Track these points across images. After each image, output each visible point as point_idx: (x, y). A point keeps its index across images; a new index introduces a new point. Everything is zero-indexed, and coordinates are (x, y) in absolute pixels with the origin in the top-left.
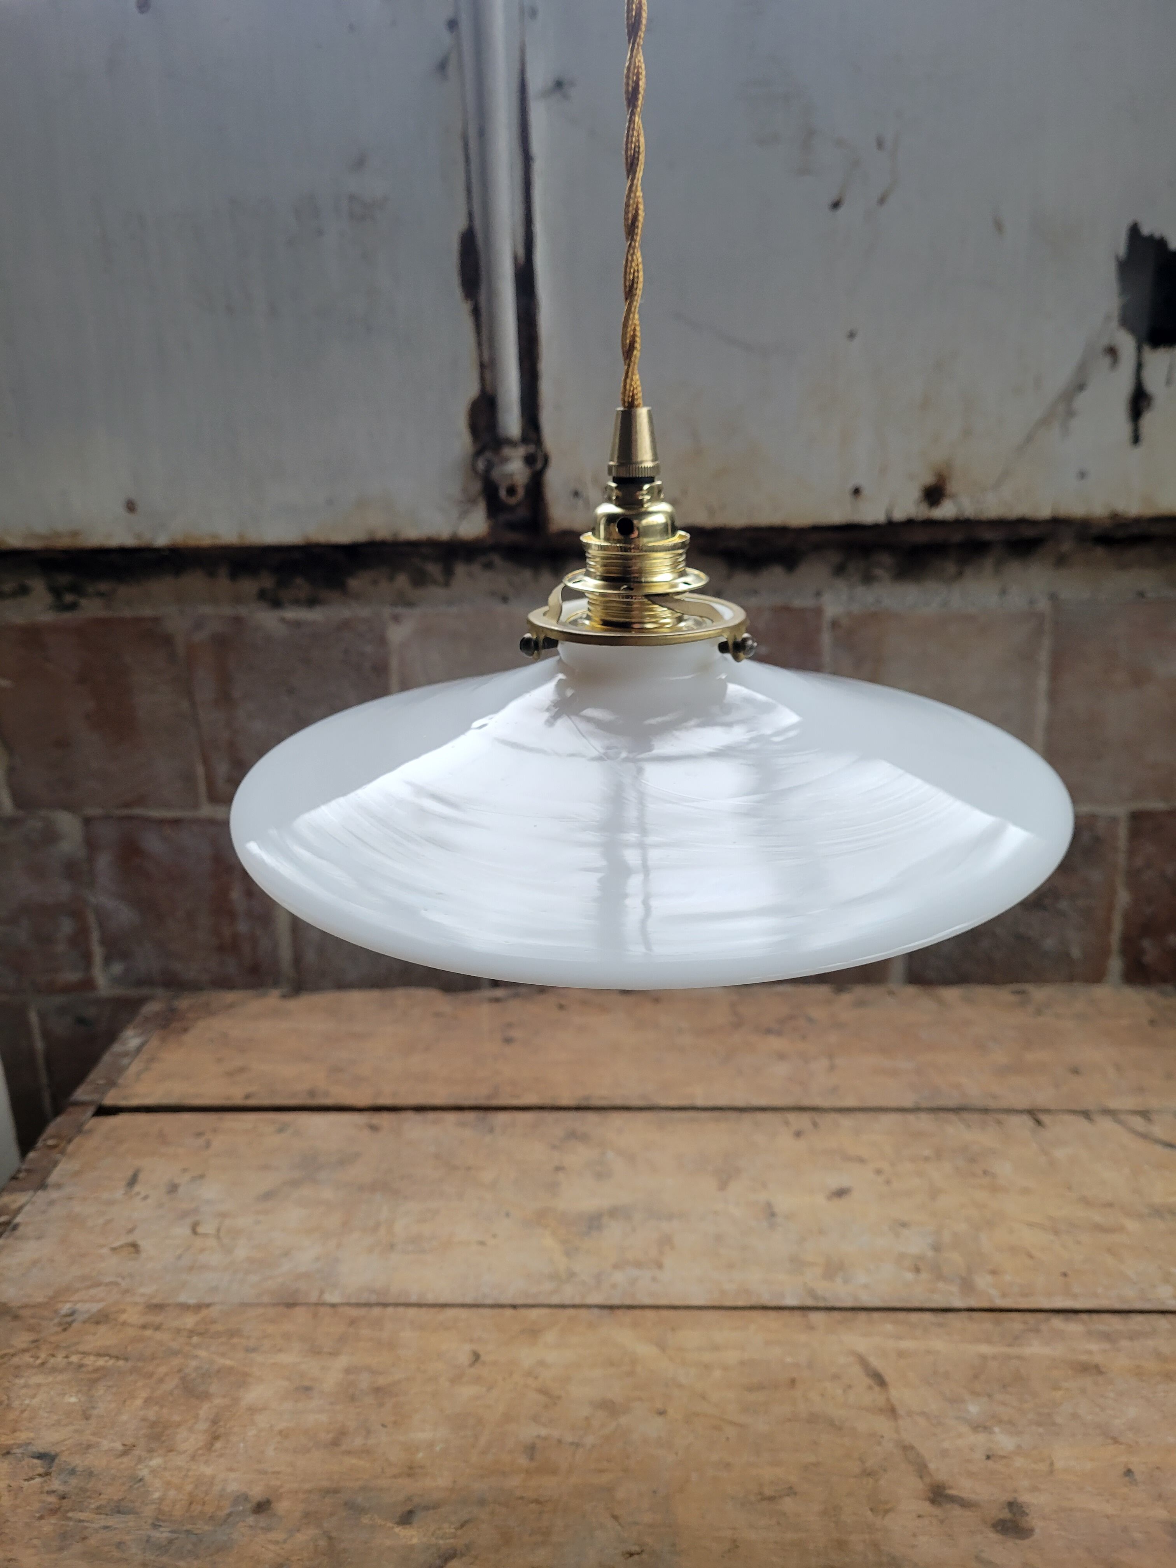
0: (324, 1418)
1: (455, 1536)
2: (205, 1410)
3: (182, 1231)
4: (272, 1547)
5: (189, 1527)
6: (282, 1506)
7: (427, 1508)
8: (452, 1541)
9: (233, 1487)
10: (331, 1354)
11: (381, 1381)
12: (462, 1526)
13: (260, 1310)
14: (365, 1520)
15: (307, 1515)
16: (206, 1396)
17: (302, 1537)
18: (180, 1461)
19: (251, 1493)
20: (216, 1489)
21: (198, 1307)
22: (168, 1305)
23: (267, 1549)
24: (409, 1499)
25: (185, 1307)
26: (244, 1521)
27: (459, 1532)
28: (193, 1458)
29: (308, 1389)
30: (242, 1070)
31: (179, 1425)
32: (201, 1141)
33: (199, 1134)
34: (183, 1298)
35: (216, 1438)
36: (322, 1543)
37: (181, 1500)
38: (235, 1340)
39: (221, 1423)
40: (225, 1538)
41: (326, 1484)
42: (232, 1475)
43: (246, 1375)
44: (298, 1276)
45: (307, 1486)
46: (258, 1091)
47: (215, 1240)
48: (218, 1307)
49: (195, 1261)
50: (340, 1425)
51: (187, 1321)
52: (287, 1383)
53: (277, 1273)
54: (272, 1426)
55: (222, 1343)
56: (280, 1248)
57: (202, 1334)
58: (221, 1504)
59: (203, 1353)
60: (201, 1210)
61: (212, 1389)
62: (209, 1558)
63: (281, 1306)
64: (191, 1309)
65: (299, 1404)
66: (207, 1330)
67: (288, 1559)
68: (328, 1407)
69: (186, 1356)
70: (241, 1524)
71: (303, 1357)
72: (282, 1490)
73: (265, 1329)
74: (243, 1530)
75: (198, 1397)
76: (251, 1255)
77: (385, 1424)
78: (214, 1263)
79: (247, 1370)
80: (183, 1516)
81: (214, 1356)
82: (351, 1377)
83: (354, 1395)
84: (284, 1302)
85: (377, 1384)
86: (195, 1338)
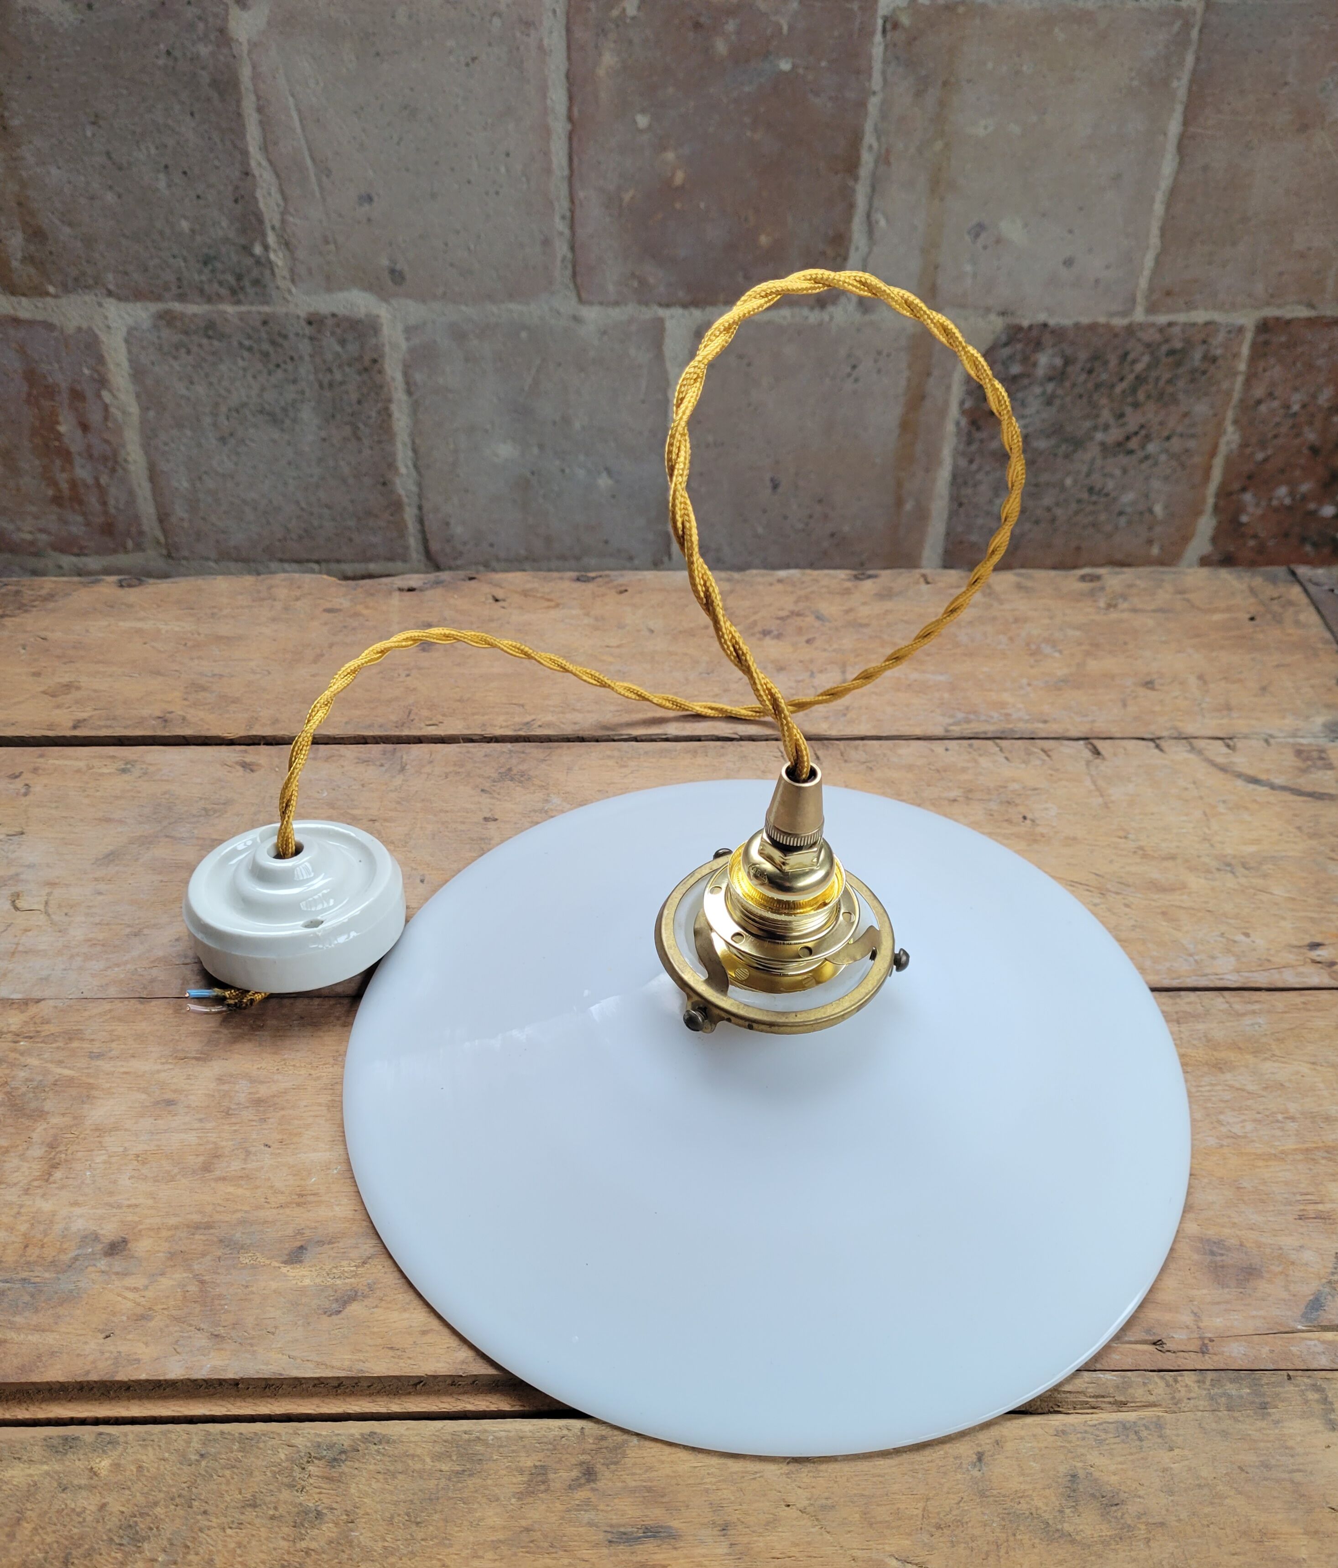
0: (191, 1138)
1: (356, 1275)
2: (40, 1131)
4: (130, 1295)
5: (25, 1275)
6: (142, 1246)
7: (320, 1243)
8: (353, 1280)
9: (79, 1225)
10: (197, 1059)
11: (263, 1091)
12: (364, 1263)
13: (107, 1006)
14: (245, 1260)
15: (172, 1256)
16: (41, 1114)
17: (166, 1283)
18: (10, 1195)
19: (102, 1232)
20: (58, 1228)
21: (26, 1003)
23: (125, 1298)
24: (300, 1232)
25: (7, 1003)
26: (95, 1265)
27: (361, 1270)
28: (26, 1191)
29: (170, 1103)
30: (68, 687)
31: (7, 1150)
32: (19, 784)
33: (15, 777)
35: (55, 1166)
36: (193, 1288)
37: (13, 1242)
38: (75, 1044)
39: (62, 1148)
40: (72, 1287)
41: (196, 1218)
42: (78, 1211)
43: (91, 1087)
44: (153, 962)
45: (173, 1221)
46: (91, 717)
47: (43, 917)
48: (51, 1003)
49: (18, 944)
50: (211, 1146)
51: (11, 1021)
52: (144, 1096)
53: (125, 958)
54: (126, 1149)
55: (58, 1048)
56: (129, 926)
57: (31, 1038)
58: (65, 1246)
59: (34, 1062)
60: (23, 877)
61: (48, 1106)
62: (50, 1312)
63: (133, 1001)
64: (15, 1006)
65: (159, 1122)
66: (38, 1032)
67: (150, 1309)
68: (197, 1125)
69: (12, 1065)
70: (90, 1269)
71: (163, 1064)
72: (140, 1227)
73: (113, 1031)
74: (93, 1276)
75: (29, 1117)
76: (91, 936)
77: (269, 1143)
78: (41, 947)
79: (91, 1081)
80: (17, 1262)
81: (49, 1065)
82: (226, 1087)
83: (229, 1109)
84: (137, 995)
85: (257, 1096)
86: (23, 1043)
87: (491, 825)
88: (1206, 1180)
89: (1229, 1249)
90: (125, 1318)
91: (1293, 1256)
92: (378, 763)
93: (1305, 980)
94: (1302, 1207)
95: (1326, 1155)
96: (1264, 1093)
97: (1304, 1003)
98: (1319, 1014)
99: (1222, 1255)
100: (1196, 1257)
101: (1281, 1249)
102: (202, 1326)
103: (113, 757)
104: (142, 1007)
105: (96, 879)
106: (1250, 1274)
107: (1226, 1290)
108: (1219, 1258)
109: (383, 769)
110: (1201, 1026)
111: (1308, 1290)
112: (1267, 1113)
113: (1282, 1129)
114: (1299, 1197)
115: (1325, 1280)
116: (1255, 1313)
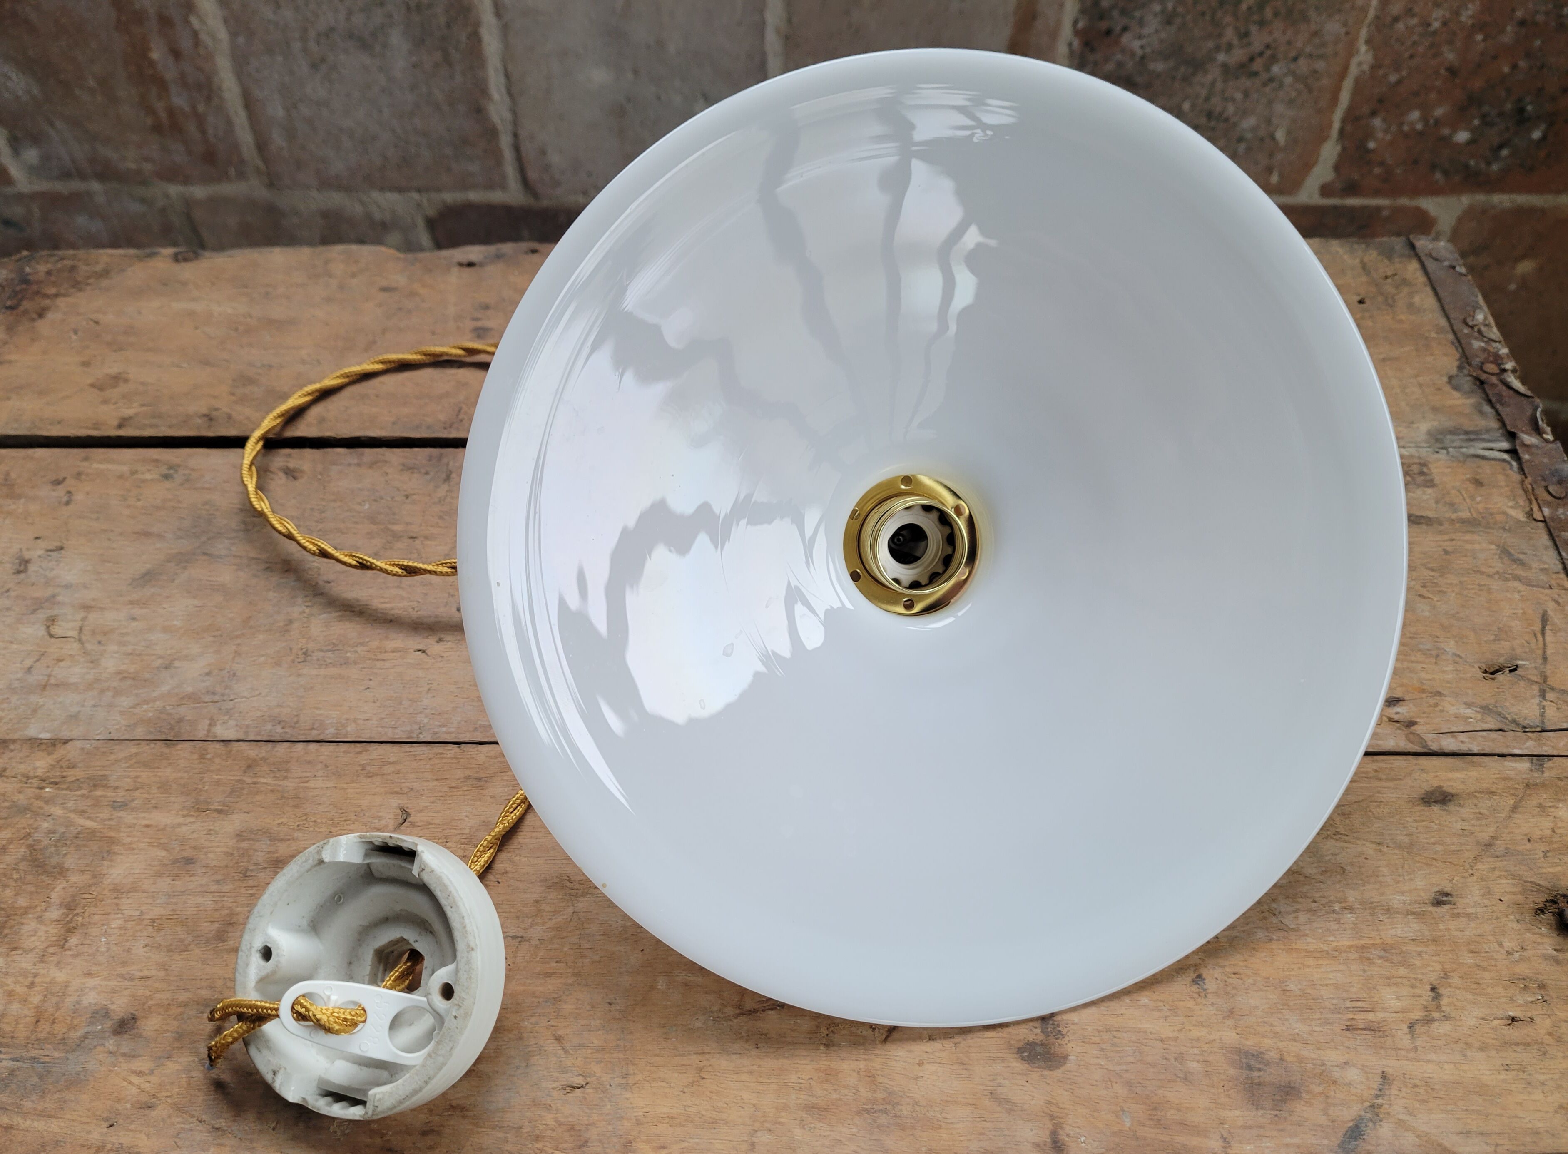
0: (207, 902)
2: (59, 891)
3: (33, 631)
4: (135, 1079)
5: (34, 1053)
6: (150, 1025)
9: (91, 999)
10: (219, 812)
13: (134, 749)
15: (179, 1037)
16: (62, 871)
17: (171, 1067)
18: (26, 962)
19: (112, 1007)
20: (70, 1001)
21: (55, 743)
22: (14, 741)
23: (131, 1083)
25: (35, 743)
26: (102, 1045)
28: (42, 959)
29: (189, 861)
30: (117, 379)
31: (26, 911)
32: (60, 491)
33: (58, 482)
34: (32, 731)
35: (71, 931)
37: (26, 1016)
38: (99, 793)
39: (79, 910)
40: (79, 1068)
41: (204, 993)
42: (91, 982)
43: (112, 841)
44: (183, 698)
45: (183, 997)
46: (137, 414)
47: (76, 645)
48: (79, 744)
49: (50, 676)
50: (227, 912)
51: (38, 764)
52: (163, 853)
53: (155, 694)
54: (142, 913)
55: (82, 796)
56: (161, 657)
57: (56, 784)
58: (75, 1022)
59: (57, 811)
60: (59, 598)
61: (69, 862)
62: (57, 1096)
63: (159, 743)
64: (44, 747)
65: (176, 882)
66: (64, 777)
67: (154, 1096)
68: (214, 888)
69: (36, 814)
70: (99, 1048)
71: (184, 816)
72: (151, 1003)
73: (137, 777)
74: (100, 1057)
75: (50, 874)
76: (123, 667)
78: (73, 680)
79: (112, 834)
80: (28, 1038)
81: (72, 815)
82: (245, 845)
83: (247, 869)
84: (163, 737)
85: (276, 855)
86: (47, 790)
88: (1250, 981)
89: (1267, 1064)
90: (128, 1106)
91: (1336, 1074)
94: (1351, 1016)
95: (1383, 953)
97: (1376, 771)
98: (1391, 784)
99: (1260, 1070)
100: (1232, 1071)
101: (1324, 1065)
102: (204, 1117)
103: (157, 461)
104: (167, 751)
105: (131, 603)
106: (1288, 1094)
107: (1261, 1112)
108: (1256, 1074)
109: (428, 477)
111: (1347, 1115)
113: (1338, 921)
114: (1349, 1004)
115: (1367, 1104)
116: (1288, 1140)
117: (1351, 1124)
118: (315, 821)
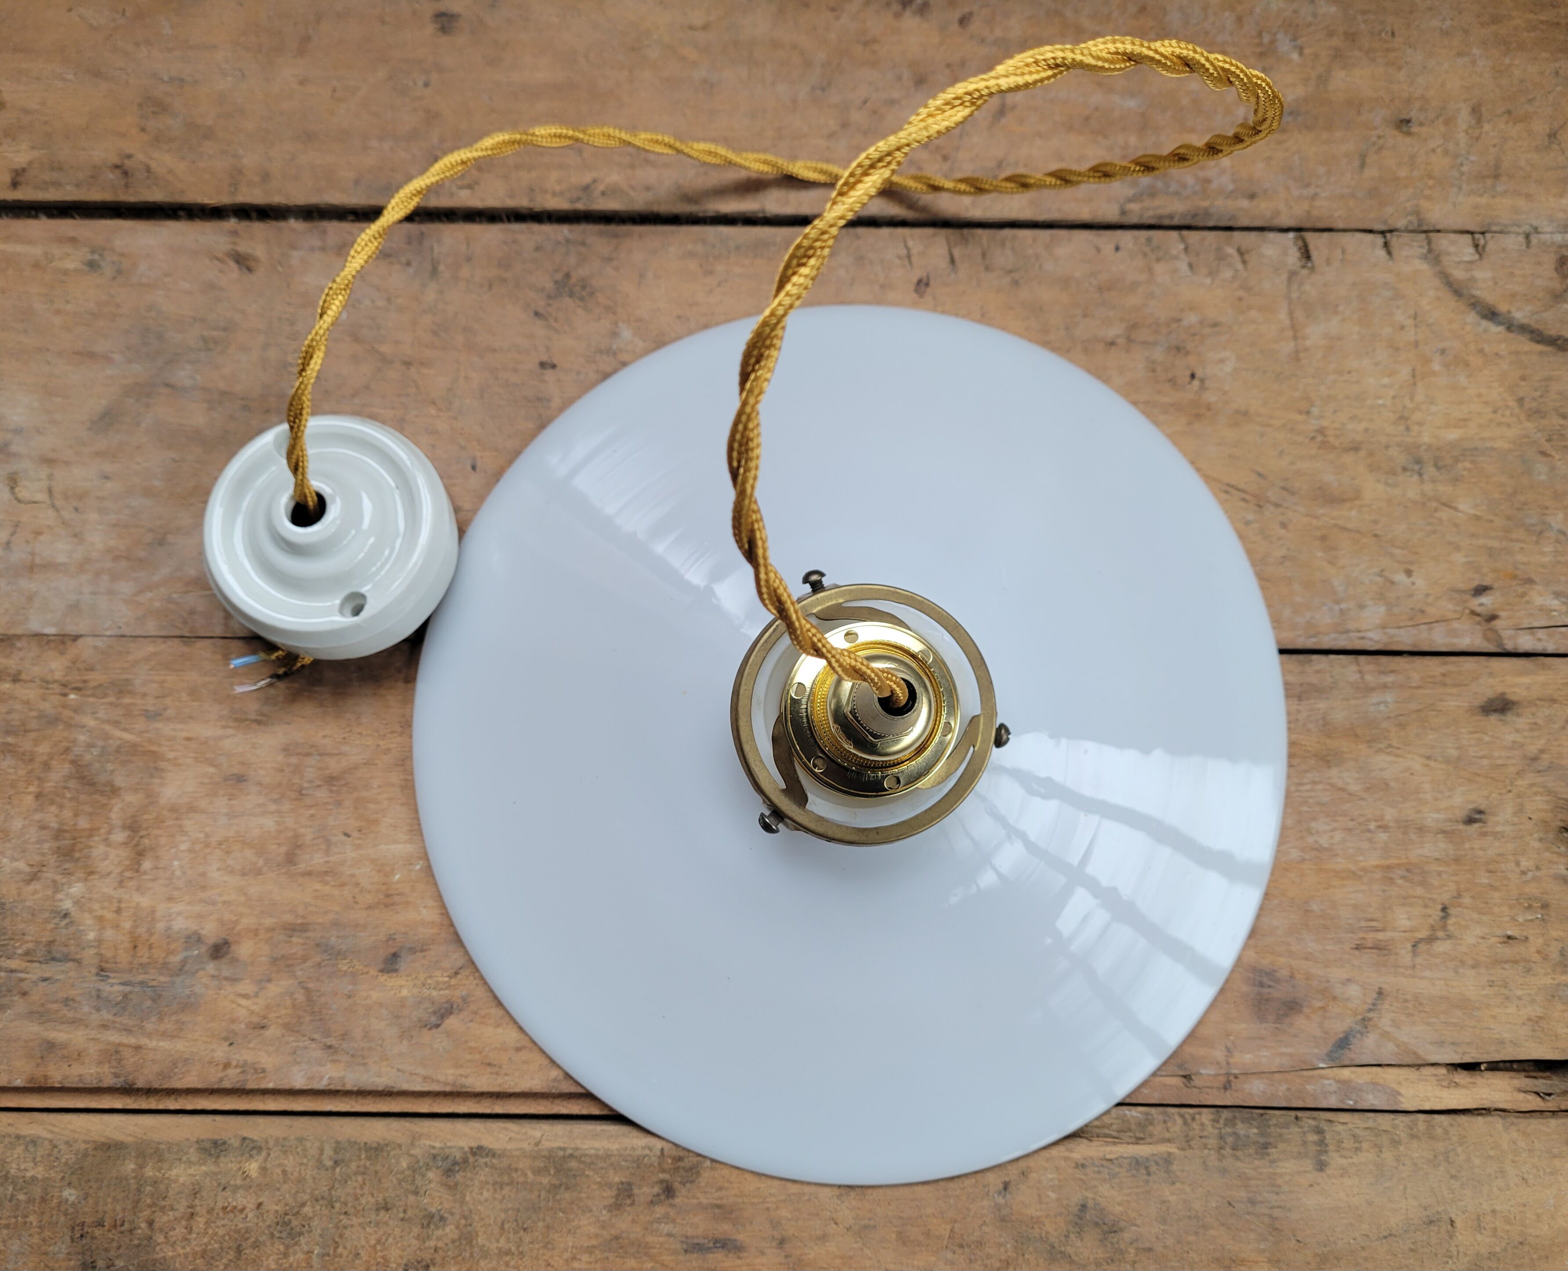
0: (269, 823)
1: (449, 987)
2: (117, 811)
4: (243, 1002)
5: (141, 978)
6: (244, 949)
7: (412, 950)
8: (447, 992)
9: (180, 924)
11: (334, 766)
12: (456, 973)
13: (150, 648)
14: (344, 966)
15: (274, 961)
16: (115, 791)
17: (274, 989)
18: (106, 887)
19: (203, 932)
20: (160, 926)
21: (64, 639)
22: (19, 637)
23: (239, 1005)
24: (391, 938)
25: (42, 639)
26: (203, 969)
27: (453, 982)
28: (121, 884)
29: (240, 779)
31: (92, 832)
34: (35, 625)
35: (141, 854)
36: (300, 997)
37: (122, 941)
38: (127, 700)
39: (142, 833)
40: (187, 992)
41: (289, 918)
42: (177, 908)
43: (156, 756)
45: (269, 922)
46: (30, 163)
47: (51, 513)
48: (89, 641)
49: (32, 554)
50: (290, 834)
51: (54, 665)
52: (212, 770)
53: (155, 579)
54: (207, 836)
55: (111, 704)
56: (150, 530)
57: (79, 689)
58: (172, 947)
59: (91, 723)
60: (14, 448)
61: (119, 781)
62: (174, 1018)
63: (176, 640)
64: (52, 645)
65: (233, 802)
66: (85, 682)
67: (265, 1017)
68: (272, 807)
69: (69, 726)
70: (201, 973)
71: (224, 727)
72: (239, 928)
73: (163, 682)
74: (204, 980)
75: (103, 793)
76: (112, 543)
77: (348, 832)
78: (61, 559)
79: (154, 748)
80: (131, 963)
81: (107, 727)
82: (293, 759)
83: (302, 788)
84: (178, 633)
85: (328, 772)
86: (72, 696)
87: (549, 374)
88: (1276, 902)
89: (1278, 981)
90: (243, 1026)
91: (1338, 991)
92: (403, 260)
93: (1455, 640)
94: (1362, 935)
95: (1406, 874)
96: (1365, 795)
97: (1444, 675)
98: (1455, 691)
99: (1270, 987)
100: (1245, 989)
101: (1328, 981)
102: (315, 1036)
103: (73, 240)
104: (186, 649)
105: (98, 454)
106: (1291, 1008)
107: (1265, 1025)
108: (1266, 990)
109: (411, 270)
110: (1322, 705)
111: (1339, 1027)
112: (1361, 820)
113: (1370, 840)
114: (1363, 924)
115: (1360, 1017)
116: (1284, 1050)
117: (1341, 1036)
118: (360, 734)
